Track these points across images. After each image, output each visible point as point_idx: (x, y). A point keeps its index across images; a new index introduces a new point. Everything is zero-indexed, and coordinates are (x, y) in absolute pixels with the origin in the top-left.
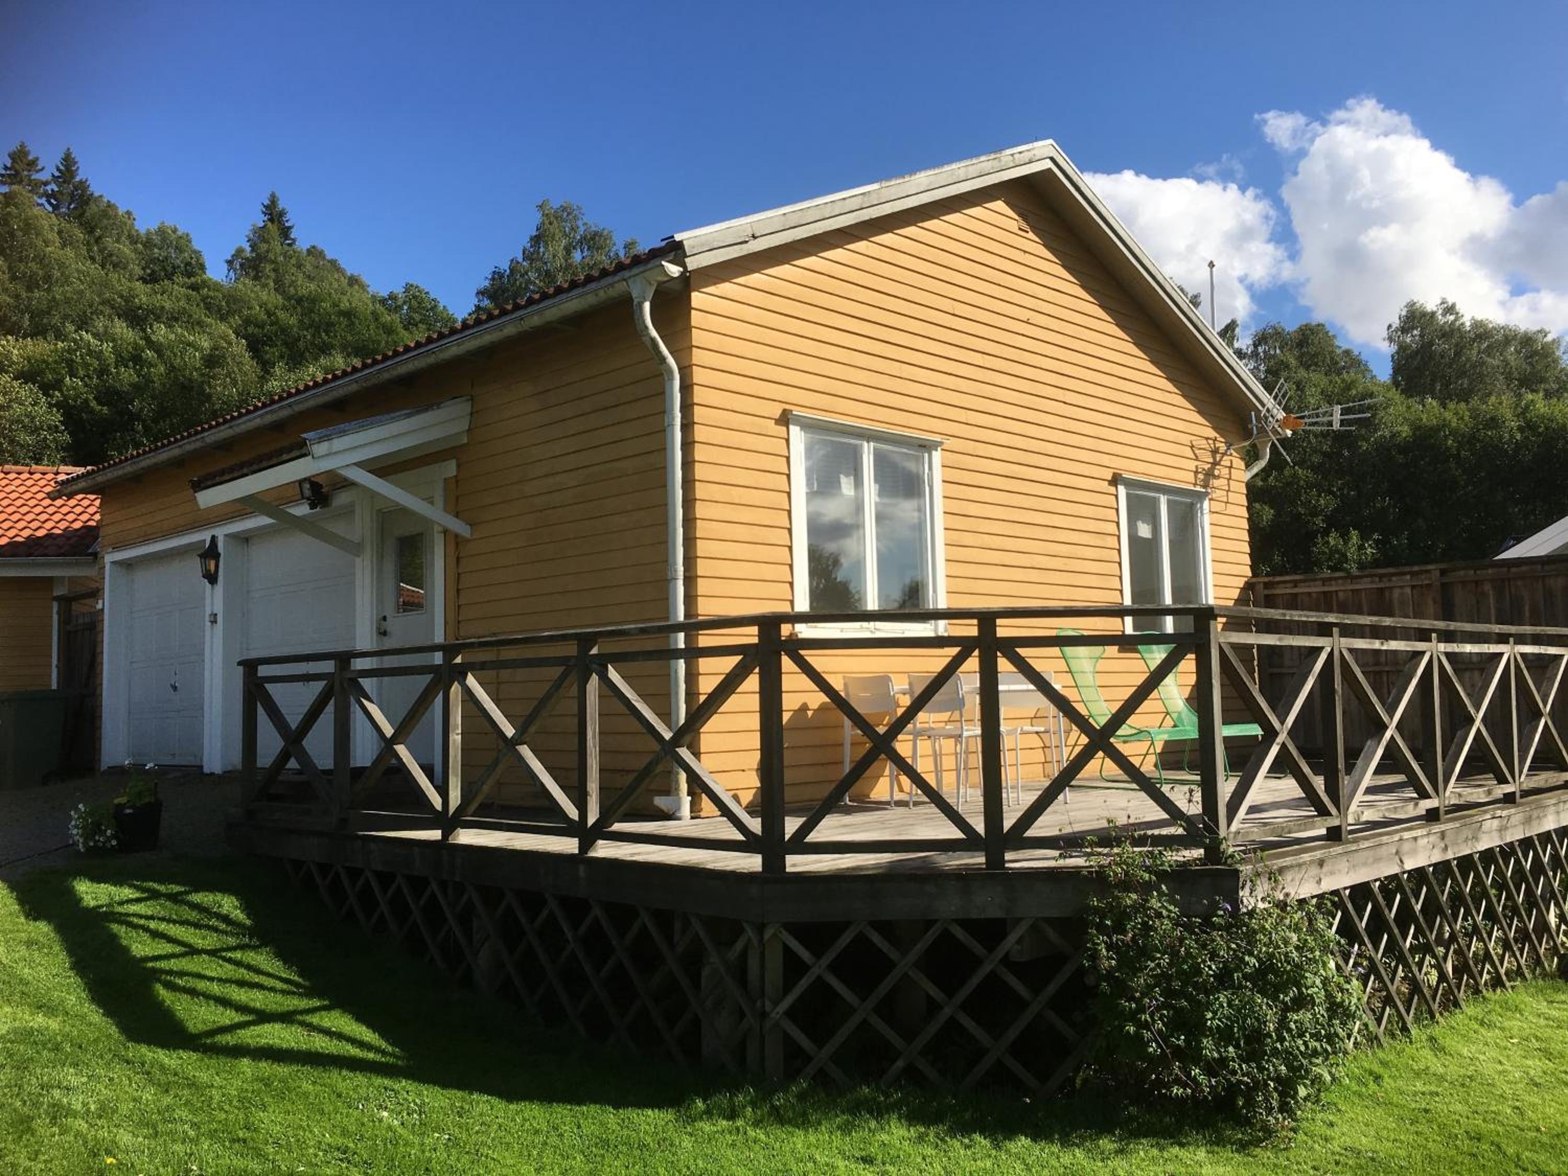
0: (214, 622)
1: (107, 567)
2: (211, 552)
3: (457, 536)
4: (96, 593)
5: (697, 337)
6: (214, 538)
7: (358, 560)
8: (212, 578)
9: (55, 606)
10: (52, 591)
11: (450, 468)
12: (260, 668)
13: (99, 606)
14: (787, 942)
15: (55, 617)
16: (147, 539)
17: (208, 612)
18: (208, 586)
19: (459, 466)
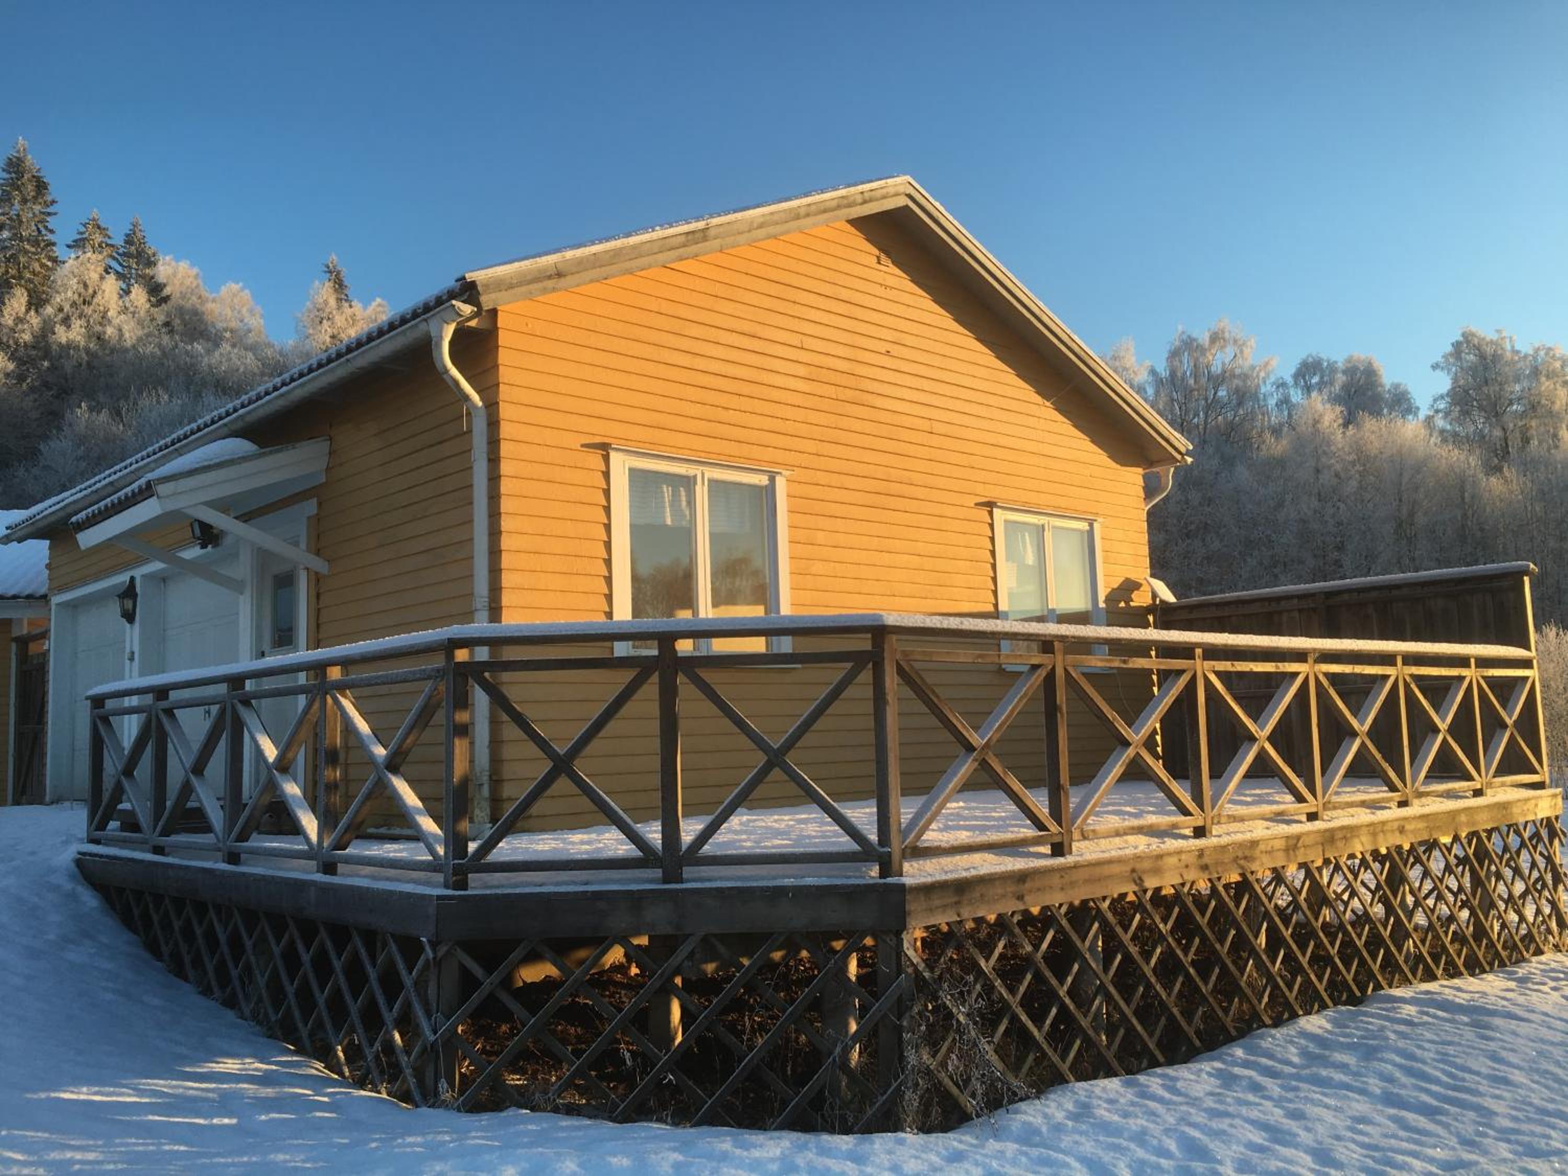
0: (132, 659)
1: (53, 607)
2: (129, 592)
3: (317, 573)
4: (44, 635)
5: (505, 374)
6: (132, 579)
7: (242, 597)
8: (129, 617)
9: (14, 646)
10: (10, 632)
11: (310, 507)
12: (107, 701)
13: (46, 647)
14: (465, 962)
15: (13, 657)
16: (84, 582)
17: (128, 650)
18: (128, 625)
19: (320, 504)
